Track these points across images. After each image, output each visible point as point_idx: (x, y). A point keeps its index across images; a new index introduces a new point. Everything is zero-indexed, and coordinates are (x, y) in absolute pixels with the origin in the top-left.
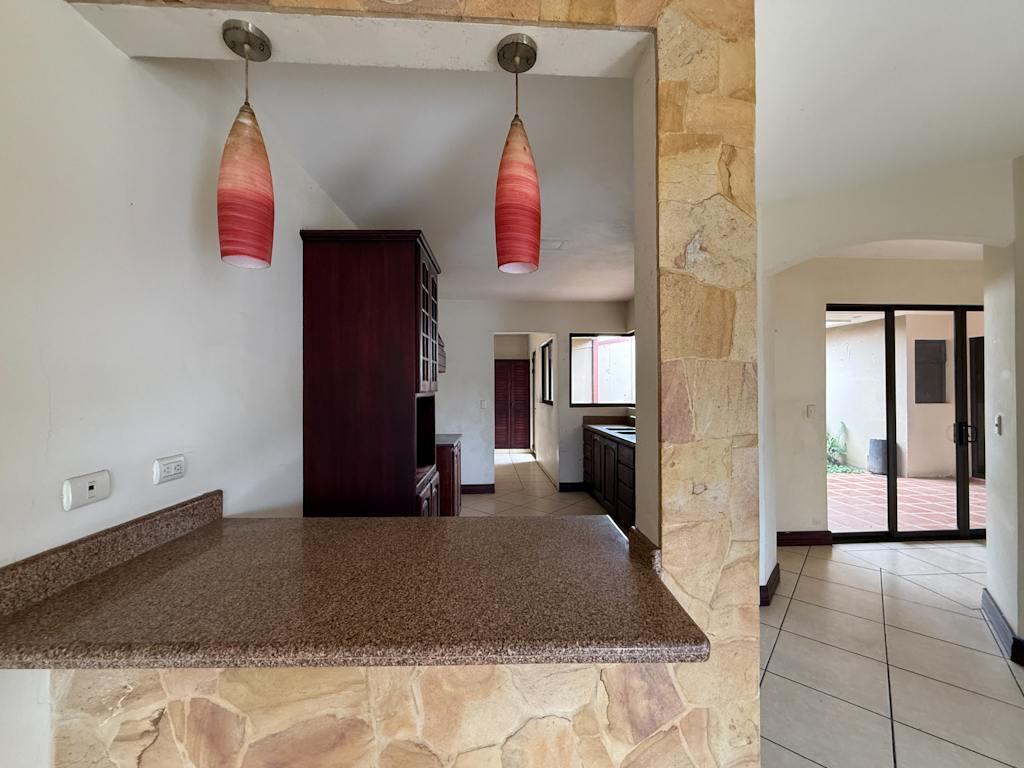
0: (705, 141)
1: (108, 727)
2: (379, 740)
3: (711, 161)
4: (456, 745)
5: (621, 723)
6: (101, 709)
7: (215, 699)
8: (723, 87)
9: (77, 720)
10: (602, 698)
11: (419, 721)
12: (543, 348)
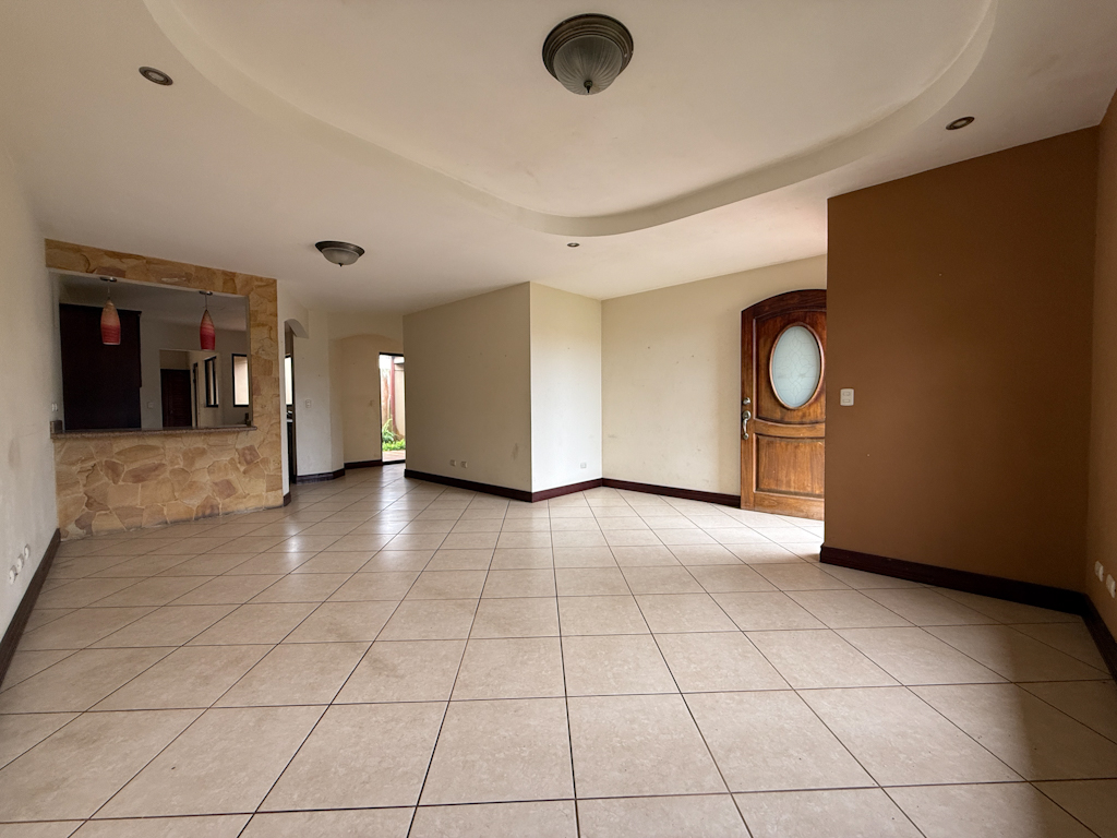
0: (263, 325)
1: (75, 469)
2: (169, 468)
3: (265, 330)
4: (193, 469)
5: (243, 461)
6: (73, 464)
7: (114, 460)
8: (268, 313)
9: (64, 468)
10: (237, 455)
11: (182, 463)
12: (207, 362)
